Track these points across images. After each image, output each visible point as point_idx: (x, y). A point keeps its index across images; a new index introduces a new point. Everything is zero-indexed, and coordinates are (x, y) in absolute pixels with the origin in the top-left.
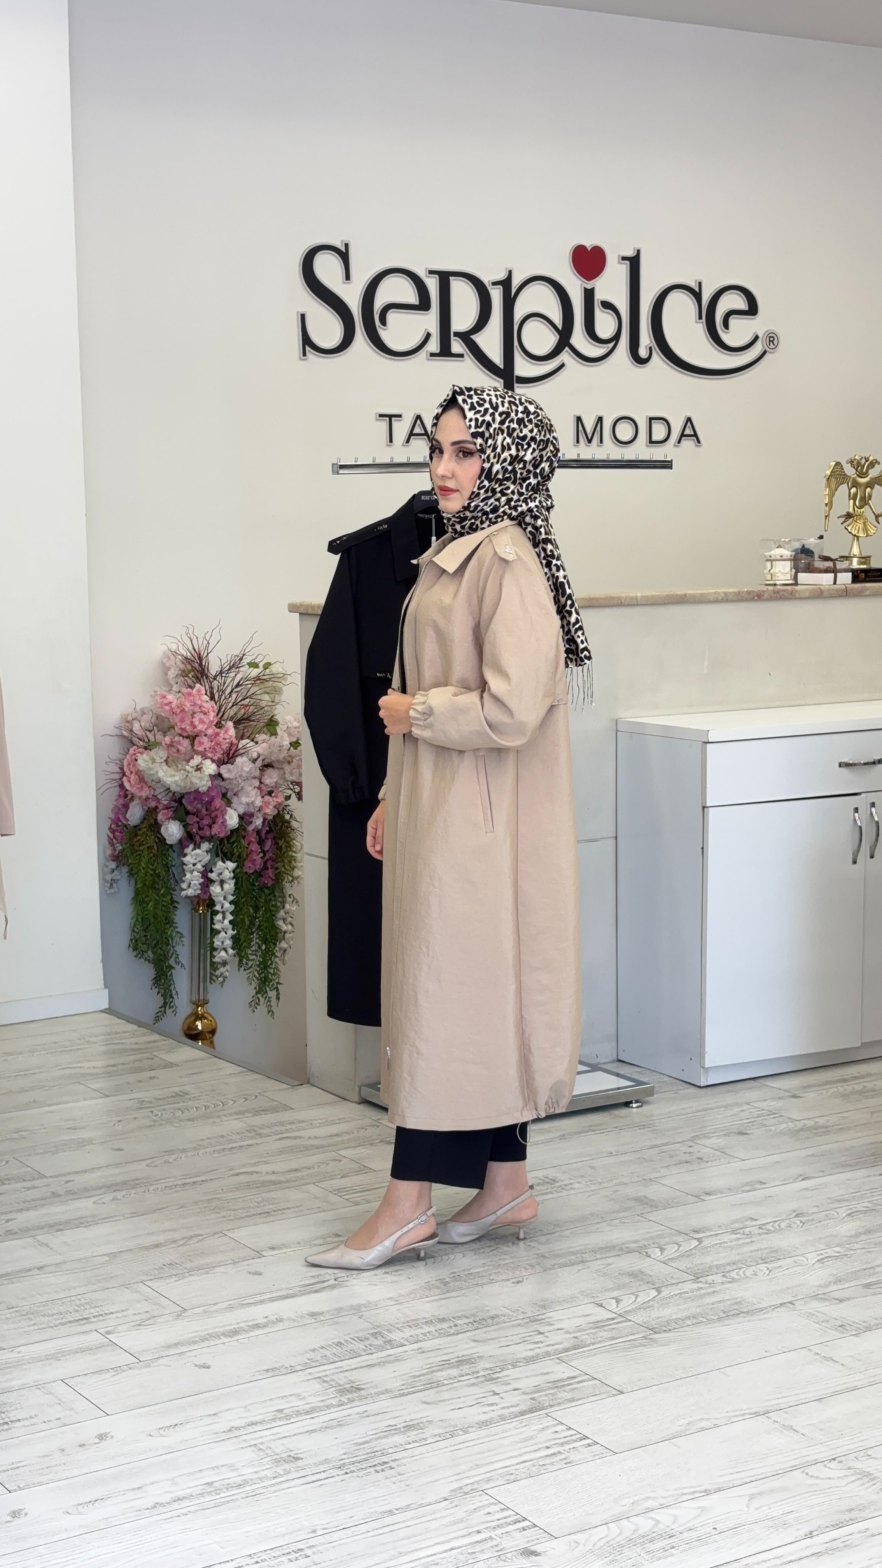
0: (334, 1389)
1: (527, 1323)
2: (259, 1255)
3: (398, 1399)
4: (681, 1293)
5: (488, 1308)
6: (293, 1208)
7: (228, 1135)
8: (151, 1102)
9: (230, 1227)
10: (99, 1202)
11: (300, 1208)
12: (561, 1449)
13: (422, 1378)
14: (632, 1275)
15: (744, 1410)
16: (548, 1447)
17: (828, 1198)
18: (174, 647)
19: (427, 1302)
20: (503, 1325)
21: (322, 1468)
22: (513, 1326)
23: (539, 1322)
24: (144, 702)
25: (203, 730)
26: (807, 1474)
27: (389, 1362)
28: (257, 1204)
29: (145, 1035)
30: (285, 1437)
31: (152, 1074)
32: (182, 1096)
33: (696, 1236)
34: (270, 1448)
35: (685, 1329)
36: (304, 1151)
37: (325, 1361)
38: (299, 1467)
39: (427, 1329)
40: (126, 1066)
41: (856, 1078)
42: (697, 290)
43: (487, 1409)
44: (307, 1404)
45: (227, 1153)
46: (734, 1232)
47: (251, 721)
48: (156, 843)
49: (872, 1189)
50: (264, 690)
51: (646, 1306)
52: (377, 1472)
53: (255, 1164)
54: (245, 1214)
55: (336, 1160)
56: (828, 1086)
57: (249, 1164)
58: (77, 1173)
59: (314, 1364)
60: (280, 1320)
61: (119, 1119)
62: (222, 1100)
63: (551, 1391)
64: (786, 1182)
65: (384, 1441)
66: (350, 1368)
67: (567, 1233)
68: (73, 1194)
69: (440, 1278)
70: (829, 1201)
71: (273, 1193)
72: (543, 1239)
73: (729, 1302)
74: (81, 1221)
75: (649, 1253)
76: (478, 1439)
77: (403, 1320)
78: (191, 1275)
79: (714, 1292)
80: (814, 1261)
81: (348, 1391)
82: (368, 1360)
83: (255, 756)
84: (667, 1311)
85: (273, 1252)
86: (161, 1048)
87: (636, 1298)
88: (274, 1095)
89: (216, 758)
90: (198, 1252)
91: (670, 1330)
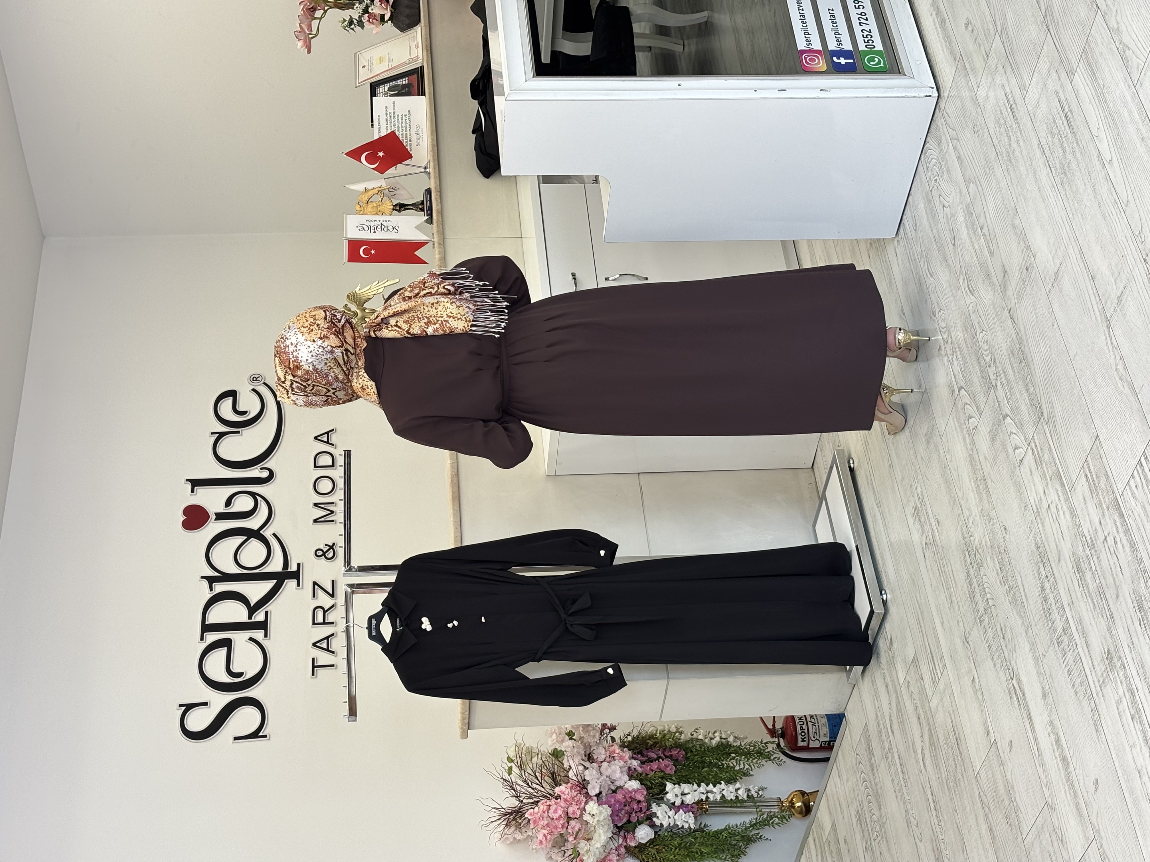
0: (1110, 674)
1: (1041, 519)
2: (994, 744)
3: (1115, 620)
4: (1007, 398)
5: (1030, 553)
6: (951, 719)
7: (891, 776)
8: (866, 841)
9: (971, 770)
11: (951, 712)
13: (1095, 600)
14: (993, 439)
18: (498, 836)
19: (1028, 601)
20: (1044, 539)
22: (1044, 530)
23: (1039, 509)
24: (542, 858)
25: (563, 809)
27: (1083, 629)
28: (950, 749)
29: (809, 849)
31: (842, 842)
32: (860, 815)
33: (957, 392)
35: (1037, 391)
36: (902, 712)
37: (1085, 683)
39: (1051, 600)
43: (1120, 545)
44: (1125, 695)
45: (907, 776)
46: (951, 363)
47: (554, 771)
48: (654, 846)
49: (909, 261)
50: (529, 762)
51: (1020, 425)
53: (915, 752)
54: (959, 758)
55: (908, 686)
57: (916, 756)
59: (1089, 692)
60: (1051, 723)
63: (1100, 494)
66: (1090, 662)
67: (960, 494)
69: (1005, 593)
71: (939, 736)
72: (966, 513)
73: (1012, 359)
75: (974, 427)
77: (1045, 621)
78: (1015, 800)
79: (1004, 372)
80: (973, 298)
81: (1111, 662)
82: (1082, 647)
83: (583, 767)
84: (1023, 408)
85: (991, 731)
86: (820, 835)
87: (1013, 433)
88: (855, 741)
89: (584, 800)
90: (995, 795)
91: (1039, 403)
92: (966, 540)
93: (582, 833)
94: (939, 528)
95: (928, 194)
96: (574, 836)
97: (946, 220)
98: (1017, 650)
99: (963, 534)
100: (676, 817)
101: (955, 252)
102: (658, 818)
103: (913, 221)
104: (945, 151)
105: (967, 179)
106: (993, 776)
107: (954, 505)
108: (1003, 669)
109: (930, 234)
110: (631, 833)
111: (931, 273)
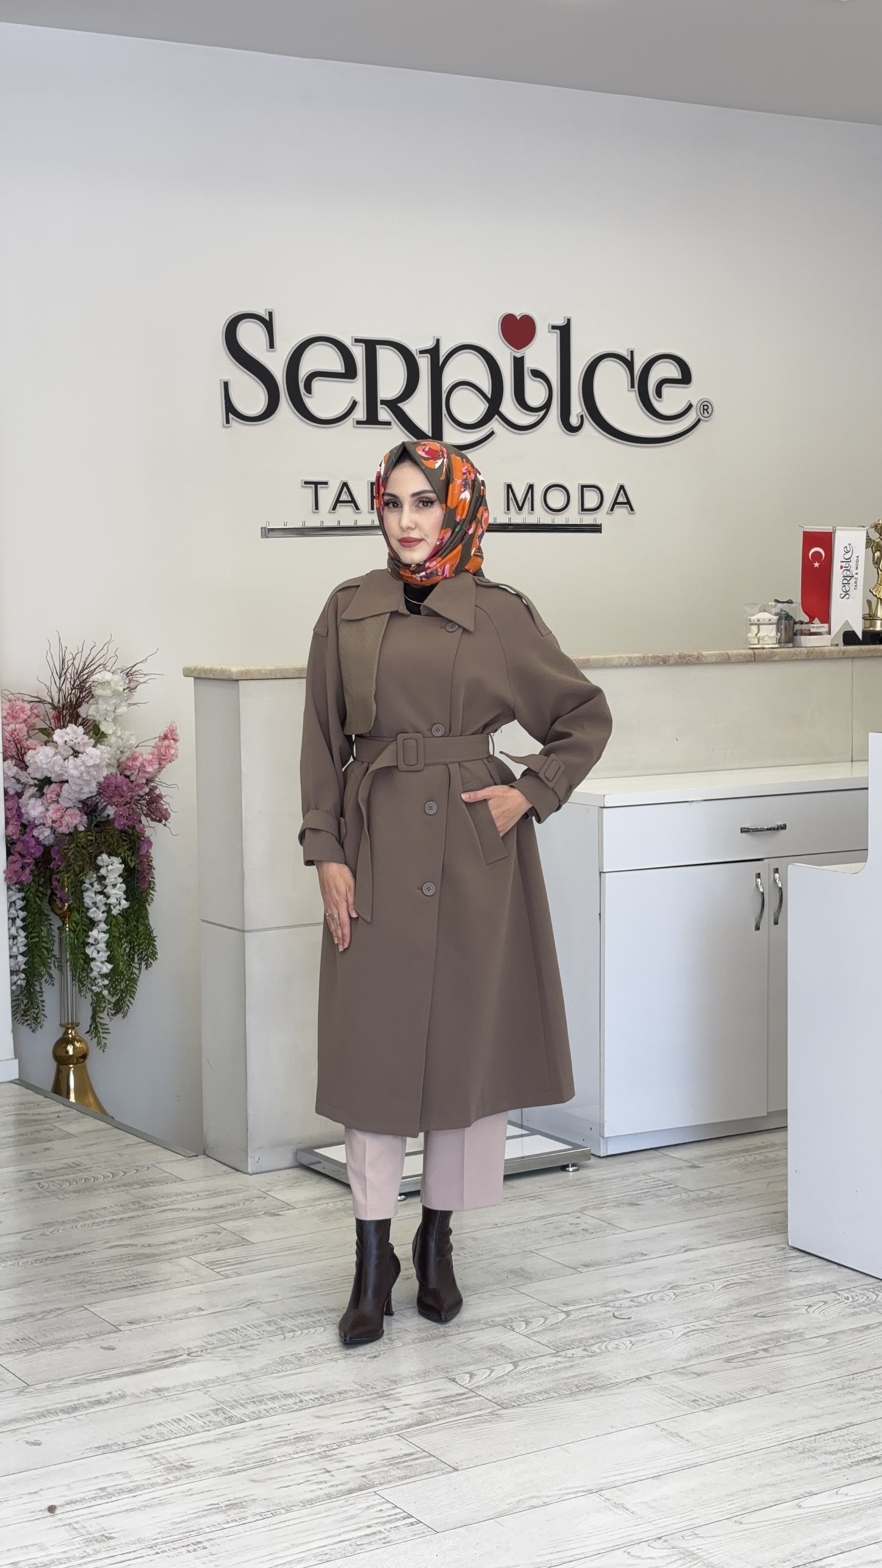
0: (162, 1467)
1: (374, 1398)
2: (116, 1329)
3: (227, 1477)
4: (538, 1368)
5: (337, 1384)
6: (161, 1281)
7: (111, 1207)
8: (40, 1174)
9: (92, 1301)
11: (169, 1282)
12: (381, 1528)
13: (256, 1455)
14: (491, 1349)
15: (578, 1487)
16: (369, 1527)
17: (706, 1270)
19: (278, 1377)
20: (349, 1401)
21: (133, 1548)
23: (387, 1398)
26: (629, 1553)
27: (225, 1439)
28: (125, 1278)
29: (49, 1105)
30: (102, 1516)
31: (48, 1145)
32: (74, 1167)
33: (565, 1309)
34: (84, 1527)
35: (535, 1404)
36: (185, 1223)
37: (159, 1438)
38: (109, 1547)
39: (271, 1405)
40: (24, 1137)
41: (760, 1148)
42: (629, 359)
43: (315, 1487)
44: (133, 1482)
45: (106, 1225)
46: (605, 1305)
49: (753, 1261)
51: (499, 1381)
52: (189, 1551)
53: (132, 1236)
54: (111, 1288)
55: (214, 1233)
56: (730, 1156)
57: (127, 1237)
59: (148, 1441)
61: (4, 1190)
62: (114, 1172)
63: (385, 1469)
64: (668, 1253)
65: (203, 1520)
66: (183, 1445)
69: (296, 1352)
70: (706, 1273)
71: (143, 1266)
72: (409, 1313)
73: (585, 1377)
75: (514, 1327)
76: (299, 1518)
77: (247, 1396)
78: (42, 1350)
79: (572, 1366)
80: (679, 1334)
81: (177, 1469)
82: (204, 1437)
84: (520, 1386)
85: (133, 1326)
87: (491, 1373)
88: (166, 1166)
90: (55, 1327)
91: (519, 1405)
95: (833, 1288)
97: (791, 1309)
98: (224, 1362)
101: (745, 1317)
103: (803, 1269)
105: (836, 1336)
106: (78, 1326)
108: (205, 1344)
109: (779, 1289)
111: (729, 1287)
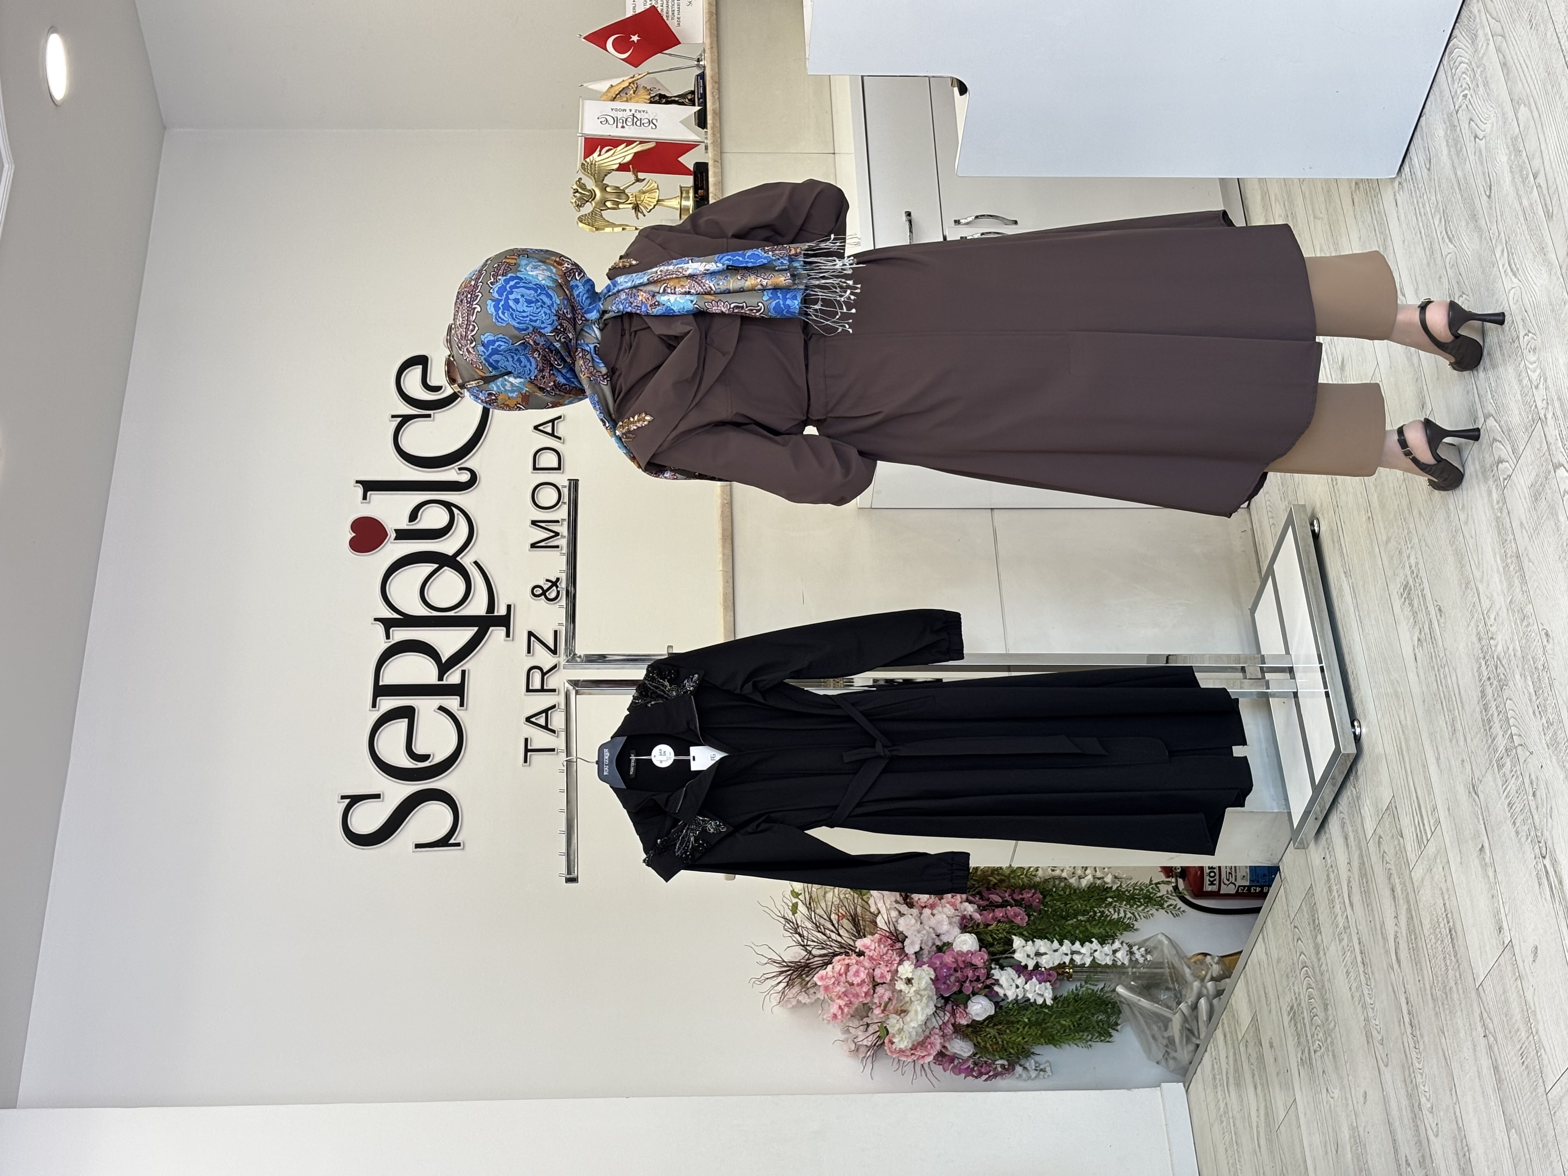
2: (1509, 947)
6: (1444, 900)
7: (1345, 966)
8: (1303, 1051)
9: (1470, 979)
10: (1435, 1130)
11: (1444, 890)
14: (1536, 498)
17: (1428, 265)
18: (775, 998)
24: (836, 1033)
25: (867, 971)
28: (1439, 942)
29: (1216, 1046)
31: (1266, 1044)
32: (1295, 1013)
33: (1481, 420)
36: (1367, 877)
40: (1256, 1073)
42: (400, 419)
45: (1369, 970)
47: (856, 914)
48: (995, 1025)
49: (1416, 214)
50: (821, 899)
53: (1385, 939)
54: (1453, 958)
55: (1379, 842)
57: (1385, 943)
58: (1396, 1151)
61: (1324, 1091)
62: (1300, 966)
67: (1478, 575)
68: (1425, 1160)
69: (1541, 729)
71: (1423, 921)
72: (1486, 604)
74: (1461, 1155)
75: (1505, 476)
78: (1537, 1033)
79: (1559, 399)
80: (1515, 280)
83: (897, 913)
85: (1505, 927)
86: (1233, 1028)
88: (1293, 907)
89: (898, 959)
90: (1505, 1020)
92: (1483, 643)
93: (894, 1004)
94: (1442, 620)
95: (1452, 116)
96: (882, 1008)
97: (1479, 158)
98: (1555, 816)
99: (1478, 634)
100: (1027, 987)
101: (1491, 208)
102: (1001, 986)
103: (1426, 155)
104: (1482, 51)
105: (1516, 98)
106: (1504, 992)
107: (1466, 587)
108: (1529, 840)
109: (1453, 177)
110: (962, 1006)
111: (1451, 236)
